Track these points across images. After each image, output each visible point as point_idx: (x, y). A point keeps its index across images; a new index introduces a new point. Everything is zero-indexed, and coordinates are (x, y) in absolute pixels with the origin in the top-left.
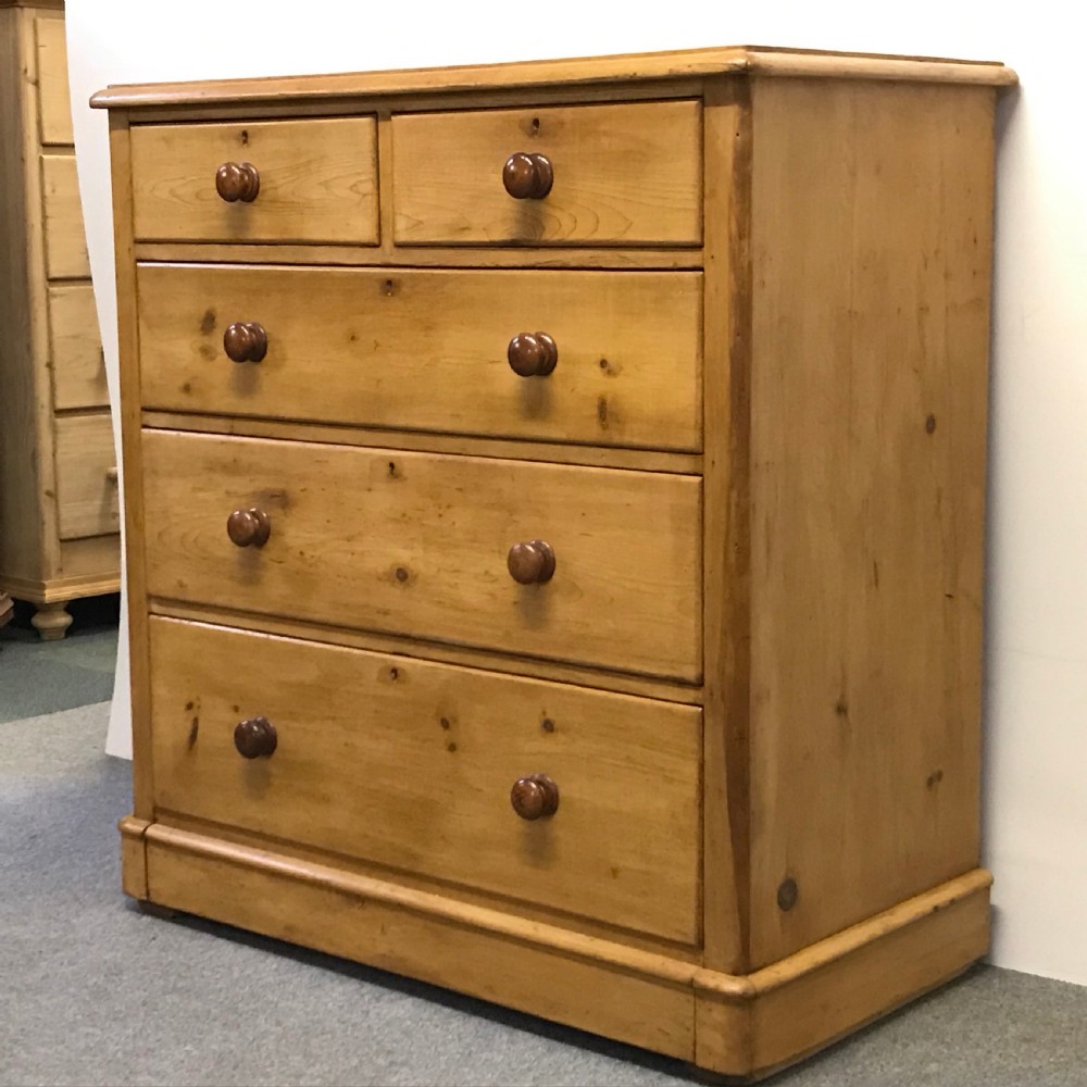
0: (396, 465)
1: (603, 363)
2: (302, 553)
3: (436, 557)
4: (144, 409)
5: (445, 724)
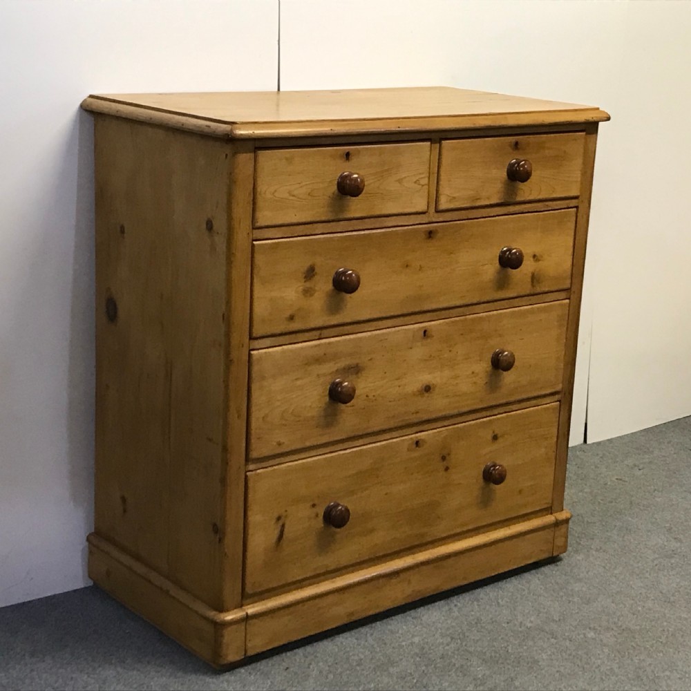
0: (428, 330)
1: (534, 256)
2: (367, 396)
3: (447, 373)
4: (251, 338)
5: (444, 458)
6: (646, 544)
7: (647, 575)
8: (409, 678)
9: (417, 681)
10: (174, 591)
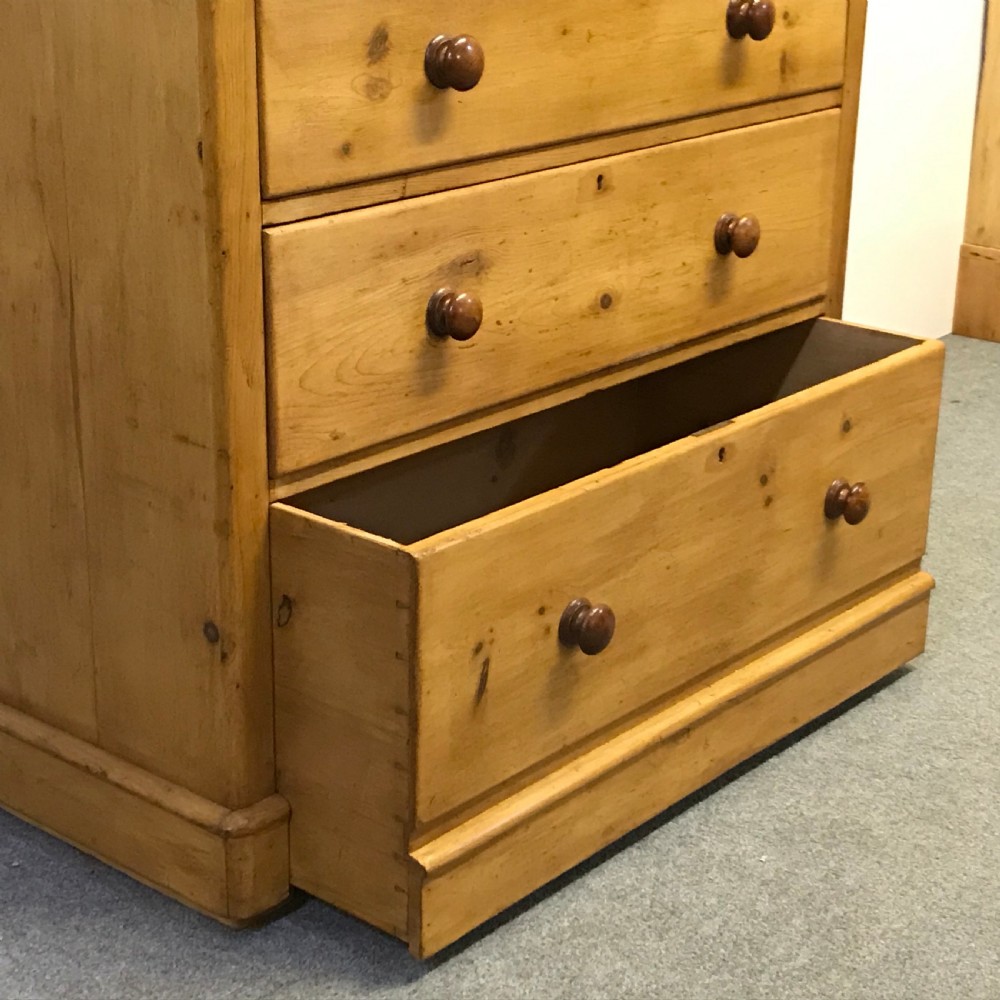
0: (606, 177)
1: (787, 17)
2: (498, 323)
3: (640, 267)
4: (267, 199)
5: (764, 480)
6: (957, 575)
7: (988, 633)
8: (633, 897)
9: (653, 901)
10: (117, 772)
